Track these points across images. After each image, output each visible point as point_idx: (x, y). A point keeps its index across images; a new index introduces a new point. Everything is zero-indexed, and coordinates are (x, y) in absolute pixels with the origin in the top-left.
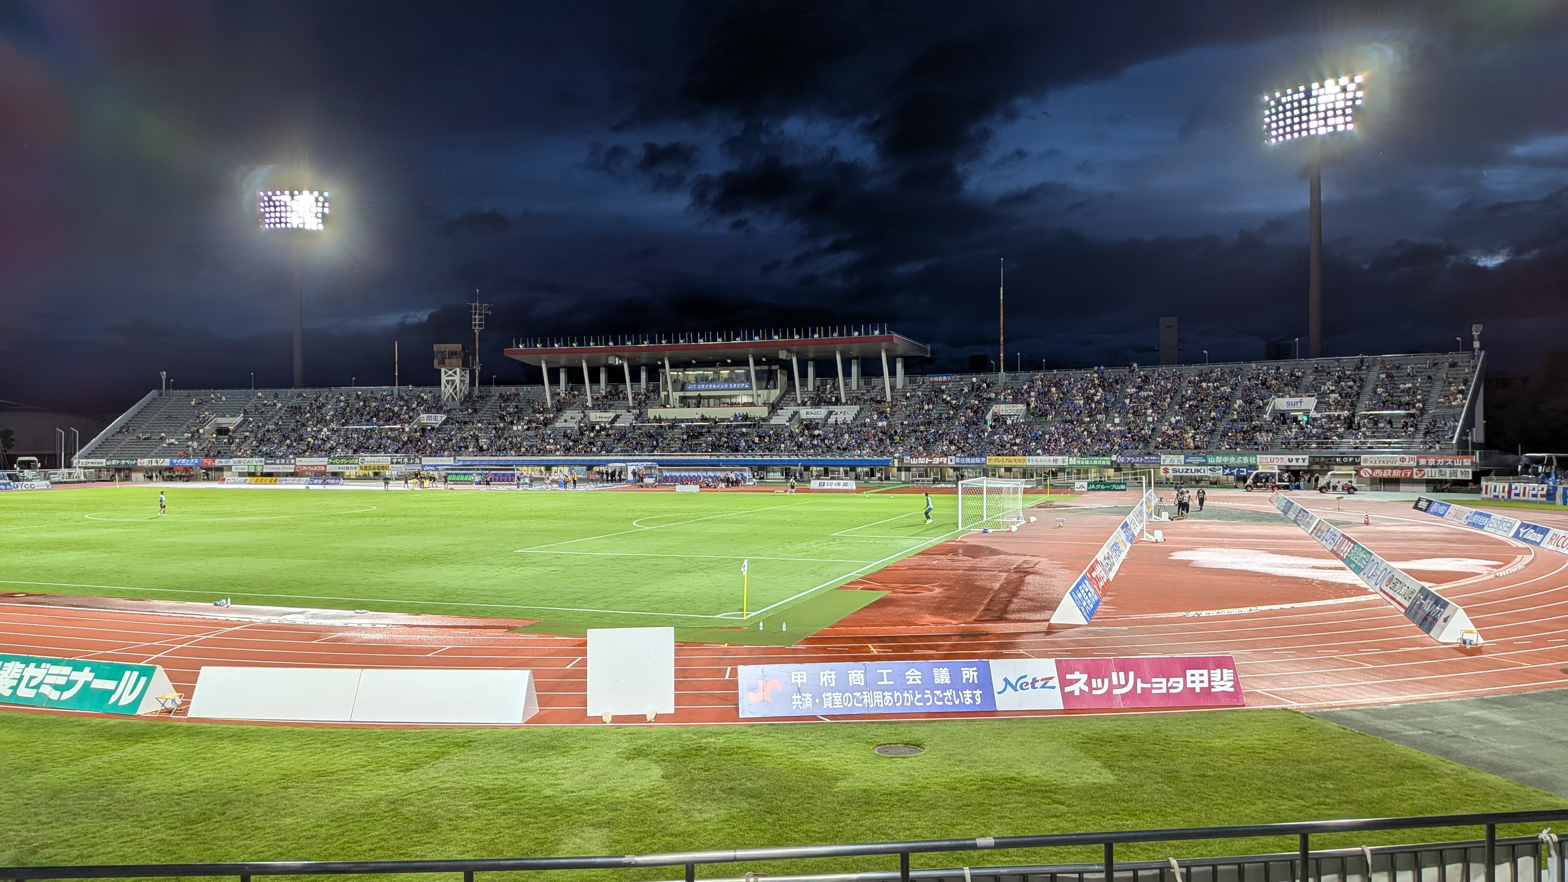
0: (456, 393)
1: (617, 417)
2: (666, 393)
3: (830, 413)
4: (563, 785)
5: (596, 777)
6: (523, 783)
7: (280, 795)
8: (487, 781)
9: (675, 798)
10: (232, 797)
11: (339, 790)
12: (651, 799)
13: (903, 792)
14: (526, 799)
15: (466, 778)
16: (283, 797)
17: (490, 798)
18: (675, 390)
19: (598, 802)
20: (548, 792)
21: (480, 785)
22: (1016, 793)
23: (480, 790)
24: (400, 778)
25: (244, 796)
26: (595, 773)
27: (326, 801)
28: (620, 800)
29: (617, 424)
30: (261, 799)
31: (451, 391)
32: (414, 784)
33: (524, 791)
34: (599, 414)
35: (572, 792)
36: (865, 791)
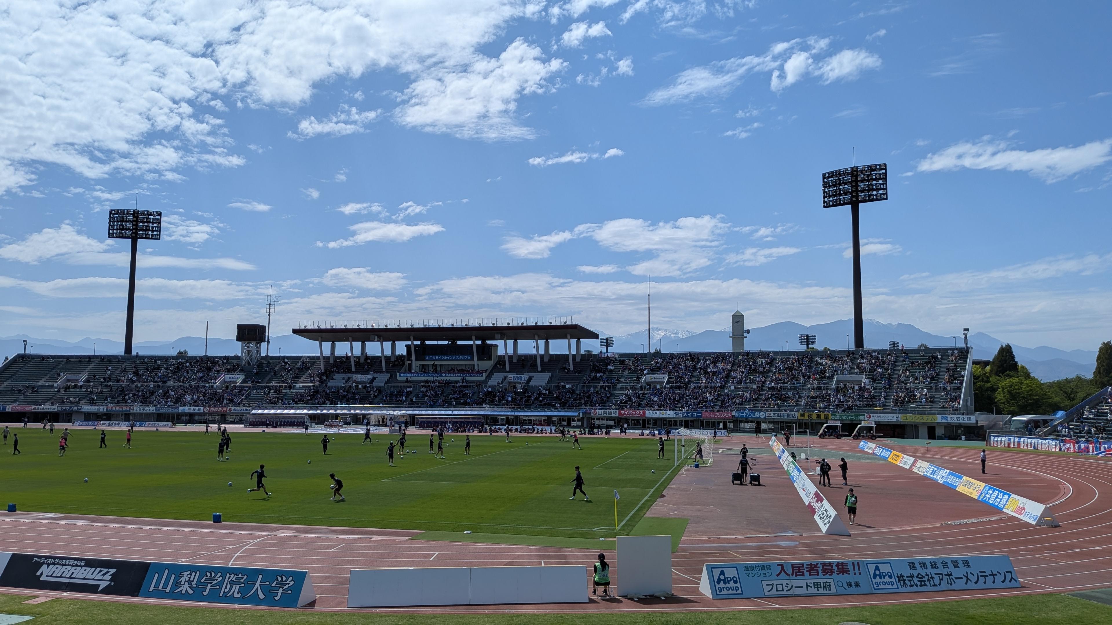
0: (251, 360)
1: (374, 379)
3: (530, 379)
18: (417, 360)
31: (248, 358)
34: (360, 376)
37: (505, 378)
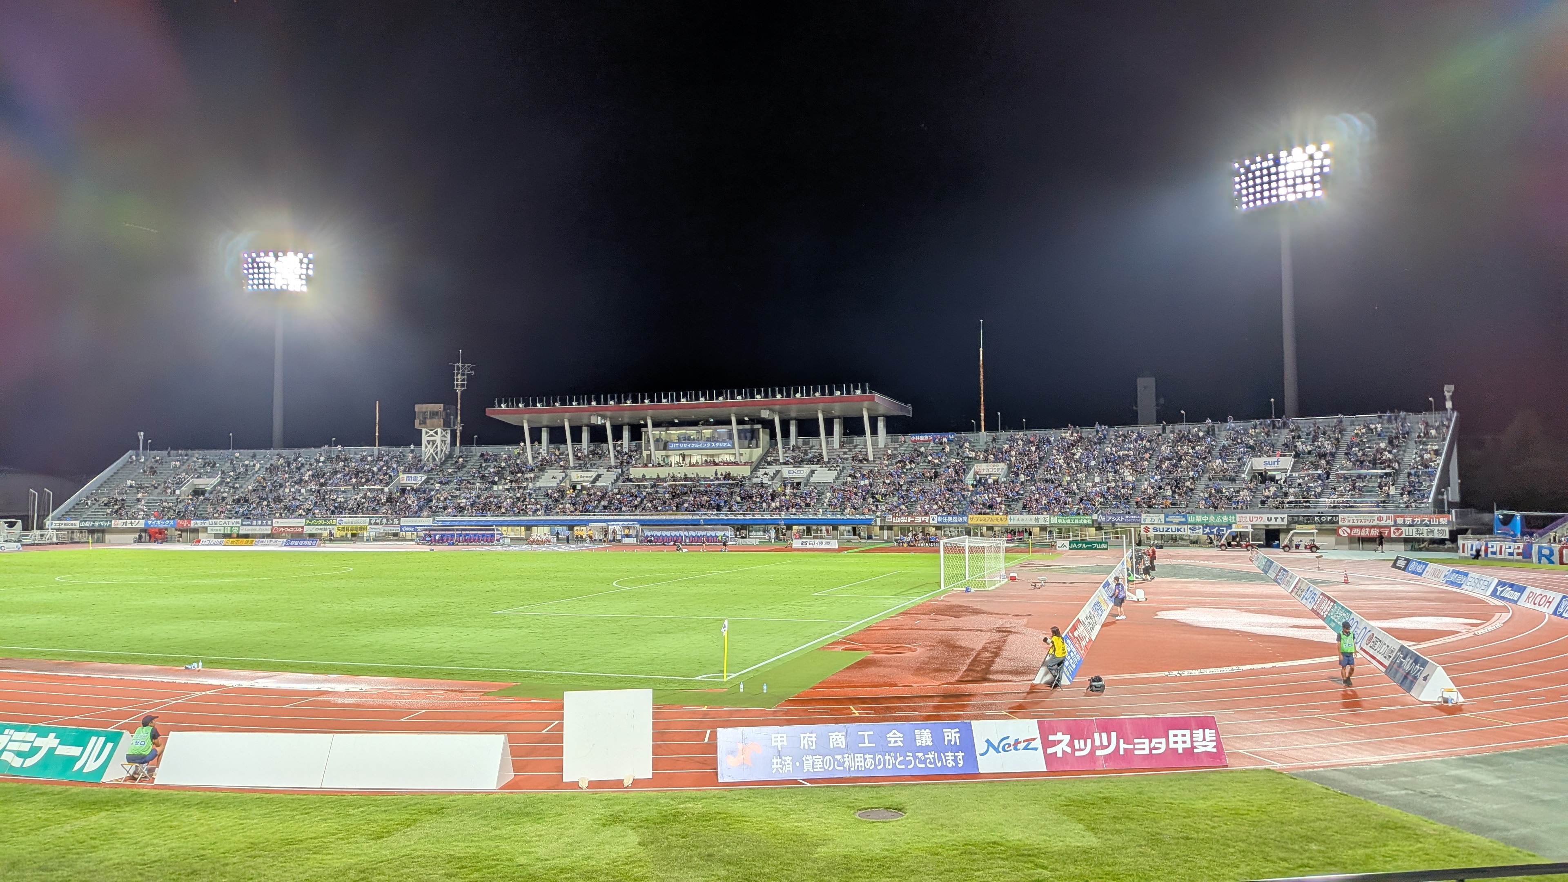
0: (436, 454)
1: (599, 476)
2: (648, 452)
3: (813, 472)
4: (537, 853)
5: (571, 844)
6: (496, 851)
7: (248, 864)
8: (459, 849)
9: (651, 865)
10: (197, 866)
11: (308, 859)
12: (627, 867)
13: (885, 858)
14: (499, 868)
15: (438, 846)
16: (250, 866)
17: (463, 867)
18: (657, 449)
19: (572, 869)
20: (522, 860)
21: (452, 853)
22: (999, 858)
23: (451, 859)
24: (370, 846)
25: (211, 865)
26: (570, 840)
27: (294, 870)
28: (595, 868)
29: (598, 484)
30: (228, 868)
31: (432, 451)
32: (384, 853)
33: (497, 860)
34: (580, 473)
35: (547, 860)
36: (845, 856)
37: (778, 472)
